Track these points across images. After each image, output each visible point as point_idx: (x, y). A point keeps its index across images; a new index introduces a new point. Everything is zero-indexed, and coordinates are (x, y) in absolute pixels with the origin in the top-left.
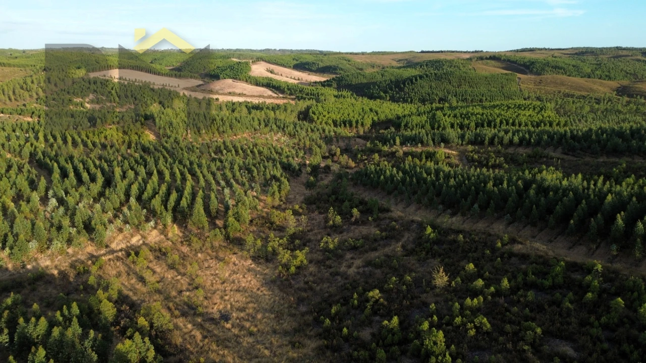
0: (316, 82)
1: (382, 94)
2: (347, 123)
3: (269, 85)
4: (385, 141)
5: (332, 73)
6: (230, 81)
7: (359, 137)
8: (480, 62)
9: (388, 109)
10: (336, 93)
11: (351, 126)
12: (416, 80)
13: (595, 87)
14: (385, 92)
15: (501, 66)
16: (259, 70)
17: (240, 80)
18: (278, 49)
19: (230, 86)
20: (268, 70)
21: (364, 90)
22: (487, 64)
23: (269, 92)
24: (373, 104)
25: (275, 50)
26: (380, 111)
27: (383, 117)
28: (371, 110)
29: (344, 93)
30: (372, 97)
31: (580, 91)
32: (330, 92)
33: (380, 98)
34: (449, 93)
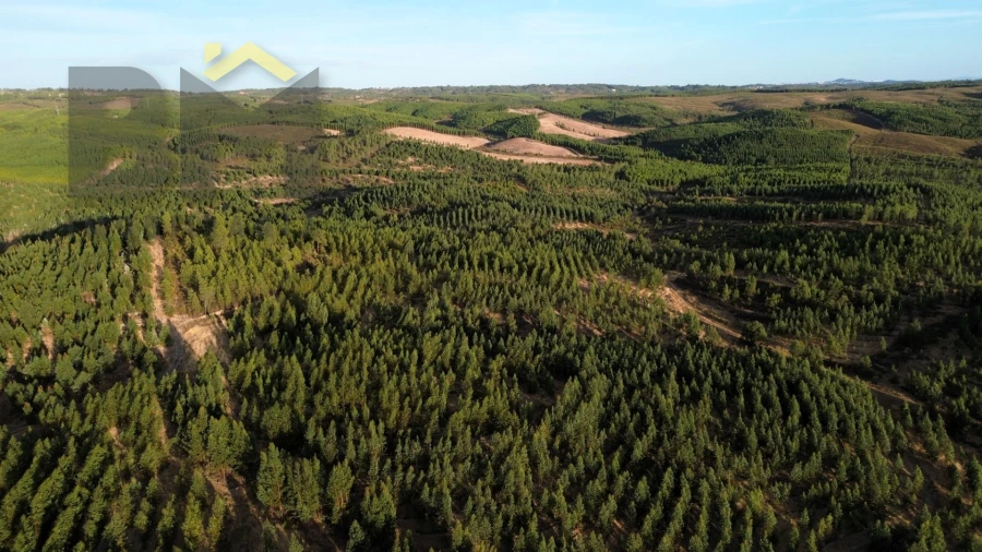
0: (615, 139)
1: (694, 154)
2: (658, 182)
3: (566, 143)
4: (688, 193)
5: (633, 125)
6: (523, 140)
7: (670, 193)
8: (825, 112)
9: (697, 169)
10: (642, 153)
11: (662, 184)
12: (733, 139)
13: (944, 147)
14: (698, 152)
15: (851, 117)
16: (548, 124)
17: (534, 138)
18: (547, 84)
19: (524, 146)
20: (557, 125)
21: (672, 148)
22: (829, 115)
23: (568, 153)
24: (682, 165)
25: (543, 85)
26: (688, 173)
27: (690, 177)
28: (680, 171)
29: (652, 152)
30: (682, 158)
31: (923, 151)
32: (634, 151)
33: (692, 158)
34: (768, 153)
